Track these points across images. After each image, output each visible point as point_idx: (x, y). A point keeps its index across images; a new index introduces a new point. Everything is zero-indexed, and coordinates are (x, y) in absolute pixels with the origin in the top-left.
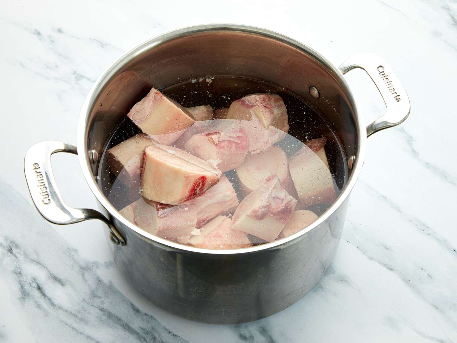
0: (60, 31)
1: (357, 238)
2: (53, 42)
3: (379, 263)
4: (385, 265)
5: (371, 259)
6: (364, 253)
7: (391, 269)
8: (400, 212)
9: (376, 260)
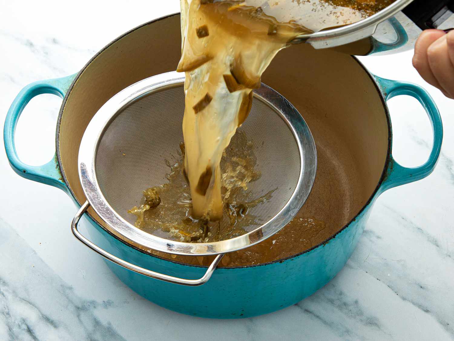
0: (54, 41)
1: (389, 275)
2: (47, 53)
3: (414, 303)
4: (420, 306)
5: (404, 299)
6: (396, 292)
7: (427, 311)
8: (438, 246)
9: (409, 301)
